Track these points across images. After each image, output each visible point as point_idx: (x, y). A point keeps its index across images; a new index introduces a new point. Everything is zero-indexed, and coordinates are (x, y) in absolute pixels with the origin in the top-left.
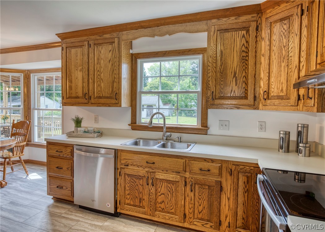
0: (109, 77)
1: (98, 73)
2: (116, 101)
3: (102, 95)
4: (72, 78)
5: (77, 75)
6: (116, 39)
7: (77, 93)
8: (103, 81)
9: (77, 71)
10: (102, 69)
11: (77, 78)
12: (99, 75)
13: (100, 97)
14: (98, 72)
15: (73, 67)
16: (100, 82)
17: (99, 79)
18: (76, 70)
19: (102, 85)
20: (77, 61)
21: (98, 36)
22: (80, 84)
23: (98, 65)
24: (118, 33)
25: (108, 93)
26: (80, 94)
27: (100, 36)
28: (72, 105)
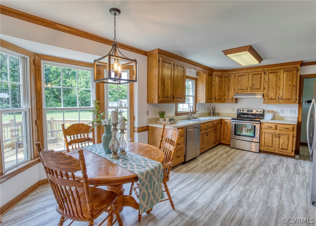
1: (178, 83)
2: (184, 100)
3: (179, 96)
4: (165, 84)
5: (168, 82)
6: (184, 66)
9: (168, 79)
11: (168, 85)
15: (166, 76)
17: (178, 87)
19: (179, 90)
20: (168, 73)
22: (169, 89)
23: (178, 78)
24: (185, 63)
26: (169, 95)
27: (178, 61)
28: (164, 103)
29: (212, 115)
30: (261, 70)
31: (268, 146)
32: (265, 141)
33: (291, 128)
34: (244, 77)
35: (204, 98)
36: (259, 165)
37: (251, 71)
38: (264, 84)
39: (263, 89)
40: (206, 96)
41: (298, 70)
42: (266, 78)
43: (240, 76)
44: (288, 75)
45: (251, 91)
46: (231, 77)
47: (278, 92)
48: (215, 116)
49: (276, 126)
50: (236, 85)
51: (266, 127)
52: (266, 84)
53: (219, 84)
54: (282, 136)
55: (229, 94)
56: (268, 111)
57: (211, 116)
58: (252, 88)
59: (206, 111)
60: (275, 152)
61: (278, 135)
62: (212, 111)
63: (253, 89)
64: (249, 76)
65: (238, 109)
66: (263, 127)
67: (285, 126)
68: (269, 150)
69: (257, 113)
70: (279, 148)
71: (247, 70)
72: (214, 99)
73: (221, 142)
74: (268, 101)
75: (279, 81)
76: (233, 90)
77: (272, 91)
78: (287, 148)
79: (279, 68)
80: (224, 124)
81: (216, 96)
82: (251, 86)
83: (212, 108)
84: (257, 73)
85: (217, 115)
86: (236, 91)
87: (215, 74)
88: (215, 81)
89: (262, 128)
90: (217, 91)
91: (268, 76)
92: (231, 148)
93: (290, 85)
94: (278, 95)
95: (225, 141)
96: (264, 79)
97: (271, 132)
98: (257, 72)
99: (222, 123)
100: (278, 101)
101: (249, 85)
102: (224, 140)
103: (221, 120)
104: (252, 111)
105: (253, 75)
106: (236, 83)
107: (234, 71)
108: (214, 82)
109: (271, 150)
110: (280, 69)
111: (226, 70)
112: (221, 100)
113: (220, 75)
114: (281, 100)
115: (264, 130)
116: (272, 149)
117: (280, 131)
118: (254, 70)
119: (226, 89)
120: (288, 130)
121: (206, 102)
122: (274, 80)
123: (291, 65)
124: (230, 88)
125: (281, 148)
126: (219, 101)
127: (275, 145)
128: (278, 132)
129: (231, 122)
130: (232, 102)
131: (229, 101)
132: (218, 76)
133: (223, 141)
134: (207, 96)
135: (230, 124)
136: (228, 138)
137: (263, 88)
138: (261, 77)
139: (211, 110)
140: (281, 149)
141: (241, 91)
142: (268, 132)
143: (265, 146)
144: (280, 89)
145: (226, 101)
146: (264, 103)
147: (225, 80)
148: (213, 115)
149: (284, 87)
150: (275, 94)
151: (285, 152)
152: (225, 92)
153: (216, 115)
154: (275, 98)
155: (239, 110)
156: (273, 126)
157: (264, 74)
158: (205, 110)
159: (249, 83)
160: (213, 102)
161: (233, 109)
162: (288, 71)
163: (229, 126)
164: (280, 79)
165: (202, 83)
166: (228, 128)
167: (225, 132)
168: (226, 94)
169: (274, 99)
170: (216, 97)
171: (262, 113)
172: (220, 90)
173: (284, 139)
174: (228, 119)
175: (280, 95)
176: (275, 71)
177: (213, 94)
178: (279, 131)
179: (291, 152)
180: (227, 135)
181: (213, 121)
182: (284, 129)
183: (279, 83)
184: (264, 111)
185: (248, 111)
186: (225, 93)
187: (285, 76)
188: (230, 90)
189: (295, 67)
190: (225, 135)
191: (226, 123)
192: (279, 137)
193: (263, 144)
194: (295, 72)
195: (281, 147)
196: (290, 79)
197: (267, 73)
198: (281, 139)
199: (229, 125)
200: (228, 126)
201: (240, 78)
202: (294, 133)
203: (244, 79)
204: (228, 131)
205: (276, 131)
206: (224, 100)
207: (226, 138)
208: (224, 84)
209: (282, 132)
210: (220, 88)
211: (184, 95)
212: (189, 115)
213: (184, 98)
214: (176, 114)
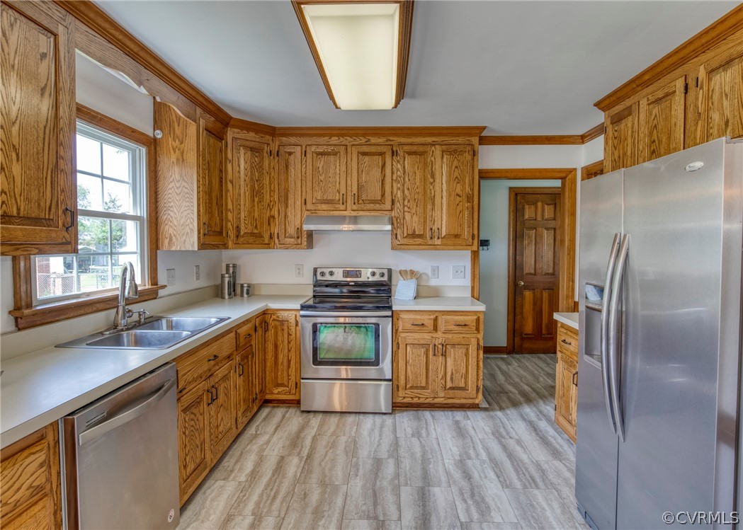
0: (43, 150)
2: (67, 236)
3: (19, 210)
8: (17, 155)
19: (16, 169)
25: (39, 205)
29: (227, 296)
30: (381, 140)
31: (417, 388)
32: (409, 371)
33: (472, 322)
34: (332, 158)
35: (192, 230)
36: (420, 484)
37: (355, 143)
38: (392, 186)
39: (390, 203)
40: (199, 219)
41: (474, 153)
42: (398, 170)
43: (322, 154)
44: (452, 166)
45: (355, 207)
46: (292, 156)
47: (429, 213)
48: (238, 297)
49: (436, 320)
50: (309, 184)
51: (408, 326)
52: (399, 189)
53: (252, 179)
54: (451, 351)
55: (286, 216)
56: (400, 272)
57: (223, 297)
58: (358, 199)
59: (202, 283)
60: (436, 401)
61: (440, 346)
62: (227, 280)
63: (360, 202)
64: (349, 159)
65: (315, 270)
66: (401, 325)
67: (457, 317)
68: (419, 398)
69: (371, 279)
70: (445, 388)
71: (343, 135)
72: (232, 234)
73: (268, 397)
74: (406, 241)
75: (432, 181)
76: (298, 203)
77: (414, 211)
78: (466, 383)
79: (430, 140)
80: (276, 327)
81: (242, 221)
82: (355, 190)
83: (228, 266)
84: (373, 149)
85: (245, 296)
86: (309, 206)
87: (237, 136)
88: (235, 164)
89: (397, 330)
90: (245, 202)
91: (401, 162)
92: (305, 415)
93: (458, 195)
94: (429, 225)
95: (280, 389)
96: (393, 173)
97: (422, 342)
98: (372, 147)
99: (267, 324)
100: (430, 243)
101: (349, 188)
102: (278, 385)
103: (265, 313)
104: (358, 274)
105: (361, 157)
106: (309, 178)
107: (302, 135)
108: (229, 166)
109: (425, 397)
110: (433, 144)
111: (274, 129)
112: (260, 238)
113: (252, 144)
114: (438, 238)
115: (403, 335)
116: (427, 393)
117: (447, 336)
118: (364, 140)
119: (276, 199)
120: (466, 328)
121: (203, 246)
122: (418, 177)
123: (459, 135)
124: (291, 196)
125: (451, 386)
126: (251, 240)
127: (434, 381)
128: (440, 337)
129: (299, 318)
130: (298, 246)
131: (288, 240)
132: (245, 147)
133: (276, 391)
134: (204, 219)
135: (297, 325)
136: (293, 378)
137: (390, 199)
138: (384, 166)
139: (223, 277)
140: (452, 388)
141: (324, 207)
142: (416, 342)
143: (408, 386)
144: (433, 204)
145: (277, 241)
146: (393, 248)
147: (270, 164)
148: (230, 294)
149: (444, 198)
150: (422, 220)
151: (460, 398)
152: (271, 210)
153: (242, 295)
154: (422, 233)
155: (319, 271)
156: (427, 320)
157: (393, 156)
158: (198, 278)
159: (349, 183)
160: (230, 244)
161: (299, 269)
162: (451, 151)
163: (294, 335)
164: (433, 176)
165: (182, 160)
166: (289, 342)
167: (281, 357)
168: (276, 216)
169: (420, 236)
170: (242, 228)
171: (385, 278)
172: (256, 200)
173: (457, 358)
174: (288, 307)
175: (434, 224)
176: (421, 149)
177: (230, 215)
178: (444, 335)
179: (475, 396)
180: (289, 367)
181: (235, 329)
182: (456, 328)
183: (431, 187)
184: (390, 271)
185: (347, 274)
186: (272, 213)
187: (445, 167)
188: (291, 202)
189: (468, 143)
190: (280, 368)
191: (282, 322)
192: (444, 355)
193: (402, 382)
194: (468, 157)
195: (449, 385)
196: (457, 177)
197: (401, 153)
198: (448, 359)
199: (293, 329)
200: (289, 334)
201: (321, 163)
202: (478, 336)
203: (333, 167)
204: (289, 351)
205: (435, 335)
206: (271, 237)
207: (286, 379)
208: (268, 179)
209: (450, 336)
210: (256, 193)
211: (63, 207)
212: (117, 312)
213: (64, 225)
214: (16, 319)
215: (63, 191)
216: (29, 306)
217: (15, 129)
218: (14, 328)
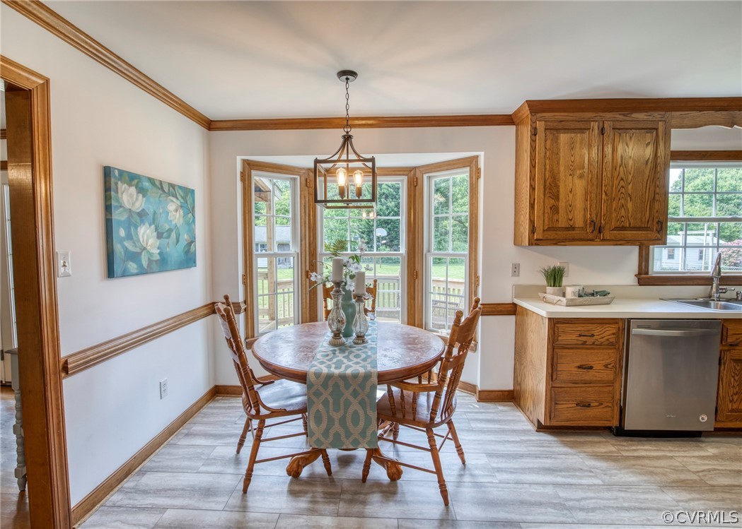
0: (646, 192)
1: (622, 183)
2: (658, 235)
3: (630, 224)
4: (558, 191)
5: (571, 185)
6: (660, 123)
7: (571, 220)
8: (631, 198)
9: (571, 177)
10: (630, 177)
11: (571, 192)
12: (623, 187)
13: (623, 228)
14: (622, 181)
15: (562, 169)
16: (626, 200)
17: (622, 195)
18: (570, 175)
19: (630, 205)
20: (572, 159)
21: (620, 114)
22: (579, 203)
23: (621, 168)
24: (663, 113)
25: (641, 221)
26: (579, 222)
27: (624, 115)
28: (556, 244)
211: (657, 220)
212: (712, 288)
213: (656, 230)
214: (639, 279)
215: (657, 211)
216: (647, 273)
217: (630, 187)
218: (637, 284)
